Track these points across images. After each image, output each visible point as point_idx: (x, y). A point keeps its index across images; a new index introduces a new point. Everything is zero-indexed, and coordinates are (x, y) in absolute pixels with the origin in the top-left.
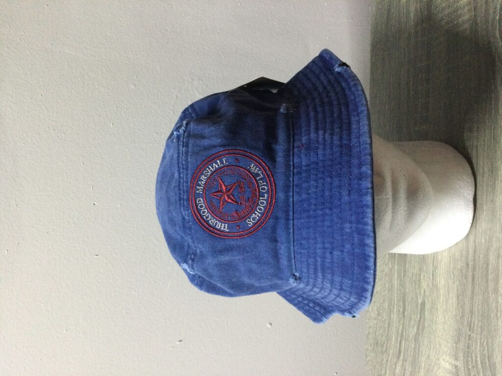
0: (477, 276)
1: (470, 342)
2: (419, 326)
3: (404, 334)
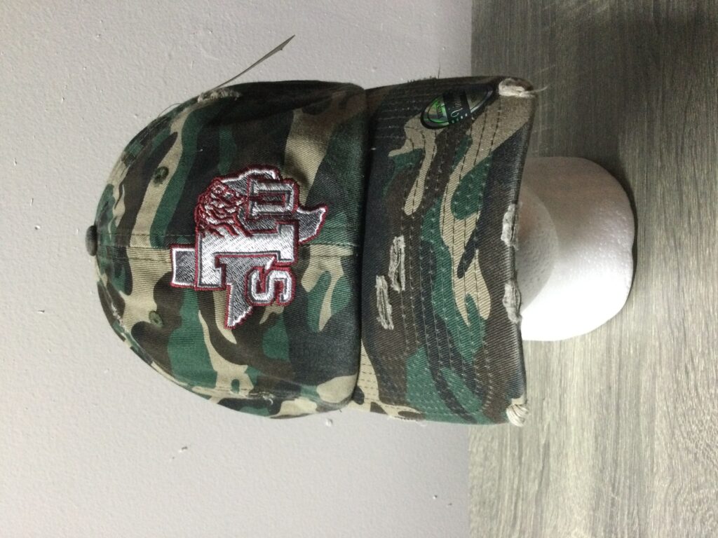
0: (623, 405)
1: (614, 509)
2: (542, 480)
3: (521, 491)
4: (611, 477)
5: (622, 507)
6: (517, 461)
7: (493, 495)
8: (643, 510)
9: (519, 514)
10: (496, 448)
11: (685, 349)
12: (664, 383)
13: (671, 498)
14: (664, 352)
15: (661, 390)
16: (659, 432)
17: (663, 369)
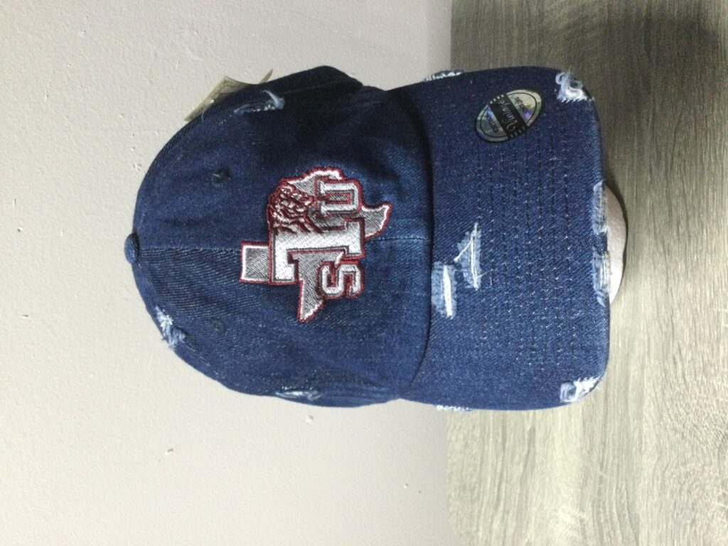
1: (602, 486)
2: (527, 462)
3: (505, 474)
4: (599, 458)
5: (610, 484)
6: (500, 447)
7: (474, 480)
8: (631, 485)
9: (503, 495)
10: (478, 435)
11: (673, 342)
12: (652, 373)
13: (659, 473)
14: (653, 345)
15: (649, 379)
16: (647, 415)
17: (652, 360)
